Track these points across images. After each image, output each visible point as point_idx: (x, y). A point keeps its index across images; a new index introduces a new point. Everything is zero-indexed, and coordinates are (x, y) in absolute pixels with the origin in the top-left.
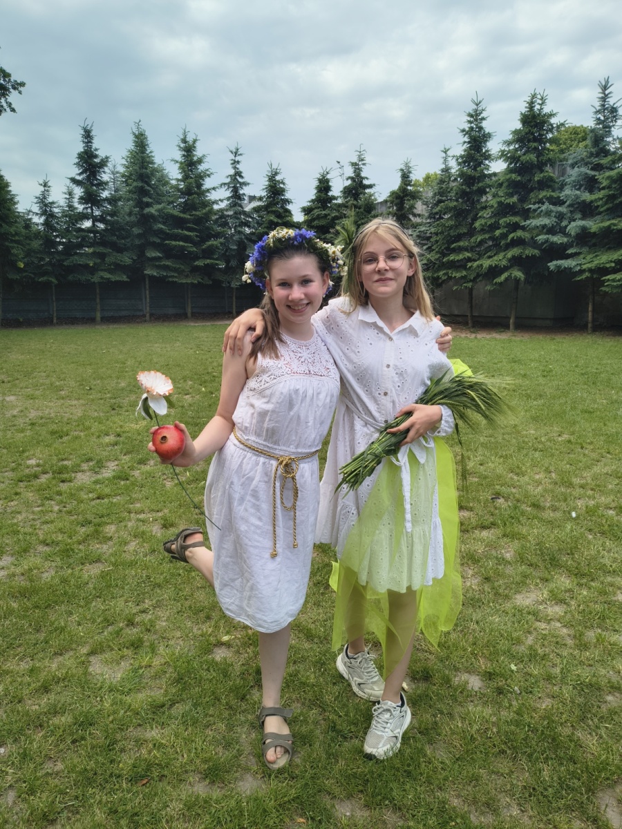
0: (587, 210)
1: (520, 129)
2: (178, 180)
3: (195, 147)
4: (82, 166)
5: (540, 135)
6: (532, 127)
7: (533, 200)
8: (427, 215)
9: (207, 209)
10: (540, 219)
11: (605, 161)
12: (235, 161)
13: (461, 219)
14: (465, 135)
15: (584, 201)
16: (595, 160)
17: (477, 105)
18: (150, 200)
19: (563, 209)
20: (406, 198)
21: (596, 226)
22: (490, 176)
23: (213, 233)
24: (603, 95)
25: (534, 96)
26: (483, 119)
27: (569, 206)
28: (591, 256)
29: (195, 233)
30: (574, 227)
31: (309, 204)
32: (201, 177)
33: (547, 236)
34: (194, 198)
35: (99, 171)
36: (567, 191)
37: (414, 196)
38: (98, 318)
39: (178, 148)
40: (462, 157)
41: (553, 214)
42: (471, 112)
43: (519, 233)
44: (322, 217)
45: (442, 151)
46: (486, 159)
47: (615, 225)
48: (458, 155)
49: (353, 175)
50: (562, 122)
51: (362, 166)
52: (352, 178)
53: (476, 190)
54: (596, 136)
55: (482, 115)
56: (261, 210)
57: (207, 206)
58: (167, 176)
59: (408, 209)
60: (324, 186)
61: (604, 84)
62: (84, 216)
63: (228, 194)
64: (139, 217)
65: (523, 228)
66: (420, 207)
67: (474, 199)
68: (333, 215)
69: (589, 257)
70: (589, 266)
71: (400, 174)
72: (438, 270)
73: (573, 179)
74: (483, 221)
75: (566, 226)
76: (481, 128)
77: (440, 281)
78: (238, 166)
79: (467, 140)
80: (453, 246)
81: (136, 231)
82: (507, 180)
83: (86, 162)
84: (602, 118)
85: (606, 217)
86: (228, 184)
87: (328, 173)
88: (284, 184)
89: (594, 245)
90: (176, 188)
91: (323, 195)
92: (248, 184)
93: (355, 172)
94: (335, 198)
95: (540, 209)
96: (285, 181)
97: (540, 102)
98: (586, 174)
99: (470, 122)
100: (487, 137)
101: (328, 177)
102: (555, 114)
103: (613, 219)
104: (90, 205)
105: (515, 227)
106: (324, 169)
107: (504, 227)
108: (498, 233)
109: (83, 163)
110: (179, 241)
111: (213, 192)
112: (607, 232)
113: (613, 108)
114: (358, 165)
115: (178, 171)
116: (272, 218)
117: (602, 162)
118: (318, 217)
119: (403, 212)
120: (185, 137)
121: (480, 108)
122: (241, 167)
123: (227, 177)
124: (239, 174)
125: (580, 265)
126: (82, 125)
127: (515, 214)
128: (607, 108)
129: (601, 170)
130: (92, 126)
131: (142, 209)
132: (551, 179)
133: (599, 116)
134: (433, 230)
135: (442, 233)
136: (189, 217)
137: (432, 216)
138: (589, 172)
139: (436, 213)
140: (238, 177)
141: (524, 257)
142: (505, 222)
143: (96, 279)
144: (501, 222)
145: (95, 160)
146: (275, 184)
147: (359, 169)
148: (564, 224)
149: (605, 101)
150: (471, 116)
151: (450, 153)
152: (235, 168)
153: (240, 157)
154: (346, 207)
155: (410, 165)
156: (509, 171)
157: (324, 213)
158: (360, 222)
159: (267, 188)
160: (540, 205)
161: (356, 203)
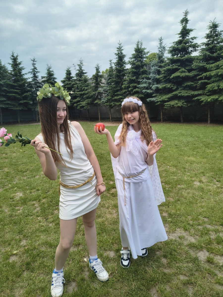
0: (158, 81)
1: (135, 54)
2: (11, 71)
3: (17, 58)
5: (141, 56)
6: (138, 53)
7: (140, 78)
8: (106, 83)
9: (23, 81)
10: (143, 84)
11: (162, 65)
12: (33, 63)
13: (118, 84)
14: (116, 55)
15: (157, 78)
16: (159, 64)
17: (120, 45)
19: (150, 81)
20: (98, 77)
21: (161, 86)
22: (126, 70)
23: (26, 90)
24: (160, 43)
25: (138, 42)
26: (122, 50)
27: (152, 80)
28: (160, 96)
29: (19, 91)
30: (154, 87)
31: (64, 79)
32: (20, 70)
33: (146, 90)
34: (18, 77)
36: (151, 75)
37: (101, 76)
39: (10, 59)
40: (116, 63)
41: (147, 83)
42: (118, 47)
43: (137, 89)
44: (69, 84)
46: (124, 64)
47: (167, 86)
48: (115, 62)
49: (79, 69)
50: (148, 51)
51: (82, 66)
52: (79, 70)
53: (122, 75)
54: (159, 56)
55: (122, 49)
56: (45, 81)
57: (23, 80)
58: (7, 69)
59: (99, 81)
60: (69, 73)
61: (160, 39)
63: (32, 76)
65: (138, 88)
66: (103, 81)
67: (121, 78)
68: (73, 83)
69: (159, 97)
70: (160, 100)
71: (95, 69)
72: (111, 102)
73: (153, 70)
74: (125, 85)
75: (152, 87)
76: (122, 53)
77: (112, 106)
78: (35, 66)
79: (117, 57)
80: (115, 94)
82: (132, 71)
84: (161, 50)
85: (164, 83)
86: (32, 72)
87: (70, 68)
88: (53, 72)
89: (161, 93)
90: (11, 74)
91: (68, 76)
92: (39, 72)
93: (79, 68)
94: (73, 77)
95: (143, 81)
97: (141, 44)
98: (157, 69)
99: (118, 51)
100: (124, 56)
101: (70, 69)
102: (145, 49)
103: (166, 84)
105: (135, 87)
106: (68, 67)
107: (132, 87)
108: (130, 89)
110: (13, 94)
111: (26, 75)
112: (165, 88)
113: (164, 47)
114: (81, 65)
115: (11, 68)
117: (161, 65)
118: (67, 84)
119: (98, 82)
120: (13, 55)
122: (36, 66)
123: (31, 69)
124: (35, 68)
125: (157, 99)
127: (135, 83)
128: (162, 47)
129: (162, 68)
132: (146, 71)
133: (160, 49)
134: (108, 88)
135: (111, 89)
136: (16, 85)
137: (108, 83)
138: (158, 68)
139: (109, 83)
140: (35, 70)
142: (132, 86)
144: (130, 85)
146: (50, 72)
147: (81, 67)
148: (151, 86)
149: (161, 45)
150: (118, 49)
151: (112, 62)
152: (34, 66)
153: (36, 62)
154: (77, 80)
155: (99, 66)
156: (132, 68)
157: (69, 82)
158: (82, 86)
159: (47, 73)
160: (143, 80)
161: (80, 79)
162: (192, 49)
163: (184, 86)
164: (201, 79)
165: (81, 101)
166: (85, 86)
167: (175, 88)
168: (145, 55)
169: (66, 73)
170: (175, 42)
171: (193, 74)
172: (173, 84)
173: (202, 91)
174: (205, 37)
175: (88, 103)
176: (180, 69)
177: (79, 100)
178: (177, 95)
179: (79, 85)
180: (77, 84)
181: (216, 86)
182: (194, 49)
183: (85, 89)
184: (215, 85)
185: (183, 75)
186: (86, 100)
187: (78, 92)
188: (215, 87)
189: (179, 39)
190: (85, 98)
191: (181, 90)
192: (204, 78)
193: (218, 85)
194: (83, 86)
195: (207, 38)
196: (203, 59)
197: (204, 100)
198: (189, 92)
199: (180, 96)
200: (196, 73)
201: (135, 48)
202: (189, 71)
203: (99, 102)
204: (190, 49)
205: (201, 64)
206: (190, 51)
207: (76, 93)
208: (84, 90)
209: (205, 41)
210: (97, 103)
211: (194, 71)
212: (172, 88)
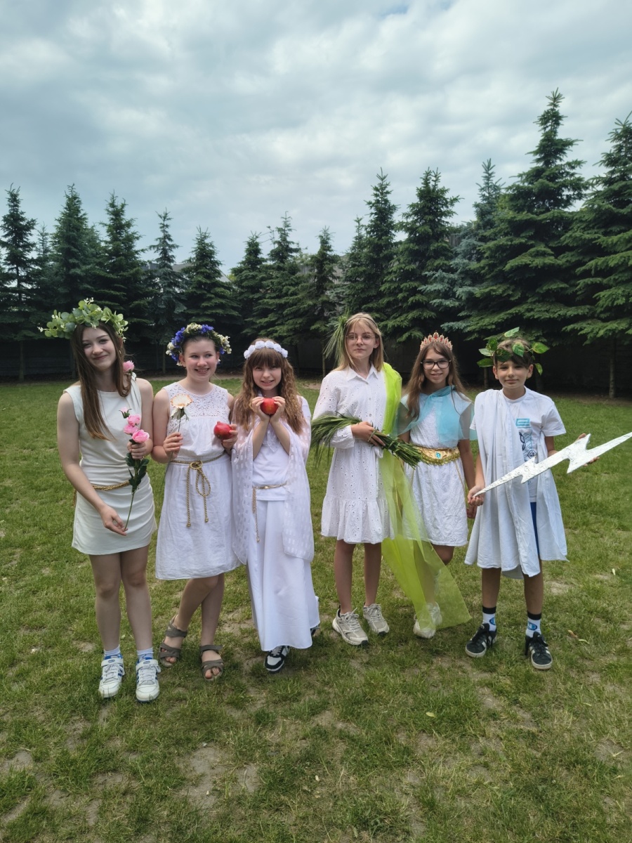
0: (474, 277)
1: (417, 203)
2: (106, 242)
3: (123, 211)
4: (8, 229)
5: (435, 208)
6: (428, 201)
7: (429, 267)
8: (344, 277)
9: (135, 269)
10: (435, 285)
11: (488, 233)
12: (163, 224)
13: (371, 283)
14: (371, 207)
15: (472, 269)
16: (481, 232)
17: (382, 179)
18: (76, 261)
19: (455, 276)
20: (325, 262)
21: (480, 291)
22: (396, 244)
23: (141, 292)
24: (487, 175)
25: (428, 174)
26: (388, 193)
27: (461, 273)
28: (477, 318)
29: (122, 293)
30: (463, 291)
31: (239, 265)
32: (130, 239)
33: (441, 300)
34: (121, 259)
35: (25, 234)
36: (457, 260)
37: (334, 260)
38: (21, 377)
39: (106, 212)
40: (370, 226)
41: (446, 280)
42: (377, 186)
43: (418, 297)
44: (250, 278)
45: (356, 221)
46: (392, 229)
47: (494, 291)
49: (279, 240)
50: (455, 197)
51: (288, 232)
52: (279, 243)
53: (383, 257)
54: (482, 211)
55: (387, 189)
56: (191, 271)
57: (135, 267)
58: (97, 238)
59: (328, 272)
60: (253, 249)
61: (487, 164)
62: (10, 277)
63: (158, 255)
64: (64, 277)
65: (421, 292)
66: (338, 272)
67: (382, 265)
68: (260, 276)
69: (476, 320)
70: (473, 327)
71: (319, 240)
73: (464, 248)
74: (387, 285)
75: (457, 291)
76: (386, 201)
78: (167, 230)
79: (374, 212)
80: (363, 307)
81: (61, 290)
82: (409, 249)
83: (12, 224)
84: (487, 195)
85: (491, 284)
86: (158, 246)
87: (257, 237)
88: (213, 247)
89: (482, 308)
90: (105, 249)
91: (252, 258)
92: (177, 246)
93: (281, 237)
94: (265, 260)
95: (435, 276)
96: (214, 244)
97: (434, 179)
98: (474, 244)
99: (376, 195)
100: (392, 209)
101: (258, 240)
102: (447, 190)
103: (493, 286)
104: (15, 266)
105: (414, 291)
106: (254, 234)
107: (406, 291)
108: (400, 296)
109: (8, 226)
110: (105, 300)
111: (142, 253)
112: (488, 297)
113: (495, 186)
114: (284, 230)
115: (106, 234)
116: (200, 278)
117: (485, 234)
118: (247, 278)
119: (323, 275)
120: (114, 202)
121: (385, 183)
122: (170, 231)
123: (157, 240)
124: (167, 237)
125: (469, 326)
126: (9, 190)
127: (416, 280)
128: (491, 187)
129: (485, 242)
130: (18, 191)
131: (69, 269)
132: (446, 249)
133: (484, 193)
134: (348, 292)
135: (354, 295)
136: (116, 277)
137: (347, 279)
139: (351, 277)
140: (167, 240)
141: (423, 318)
142: (406, 286)
143: (19, 338)
144: (402, 286)
145: (21, 223)
146: (204, 247)
147: (284, 234)
148: (455, 289)
149: (488, 180)
150: (376, 189)
151: (362, 222)
152: (164, 231)
153: (169, 221)
154: (273, 268)
155: (329, 233)
156: (409, 240)
157: (251, 274)
158: (284, 284)
159: (196, 250)
160: (434, 272)
161: (281, 265)
162: (571, 193)
163: (542, 292)
164: (587, 274)
165: (279, 322)
166: (292, 285)
167: (517, 298)
168: (447, 207)
169: (247, 250)
170: (524, 174)
171: (564, 260)
172: (513, 287)
173: (588, 306)
174: (604, 162)
175: (295, 328)
176: (532, 246)
177: (273, 319)
178: (522, 315)
179: (275, 281)
180: (271, 277)
181: (623, 296)
182: (576, 193)
183: (289, 293)
184: (620, 292)
185: (538, 262)
186: (291, 321)
187: (271, 298)
188: (618, 299)
189: (535, 165)
190: (287, 315)
191: (534, 303)
192: (593, 272)
193: (626, 293)
194: (286, 285)
195: (607, 165)
196: (595, 220)
197: (588, 333)
198: (553, 310)
199: (528, 319)
200: (574, 260)
201: (418, 189)
202: (558, 251)
203: (323, 328)
204: (566, 192)
205: (588, 234)
206: (565, 197)
207: (266, 300)
208: (286, 294)
209: (604, 171)
210: (317, 330)
211: (570, 254)
212: (509, 296)
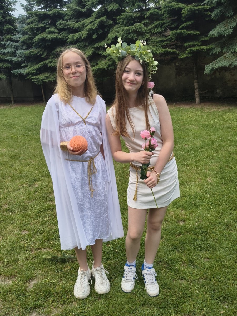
5: (5, 6)
7: (5, 39)
10: (7, 49)
16: (28, 20)
19: (18, 44)
33: (11, 57)
41: (13, 47)
47: (33, 52)
95: (7, 44)
141: (4, 68)
163: (55, 53)
167: (45, 56)
171: (62, 35)
172: (43, 50)
176: (48, 28)
178: (47, 65)
191: (53, 58)
199: (50, 67)
202: (60, 31)
211: (65, 32)
212: (41, 55)
